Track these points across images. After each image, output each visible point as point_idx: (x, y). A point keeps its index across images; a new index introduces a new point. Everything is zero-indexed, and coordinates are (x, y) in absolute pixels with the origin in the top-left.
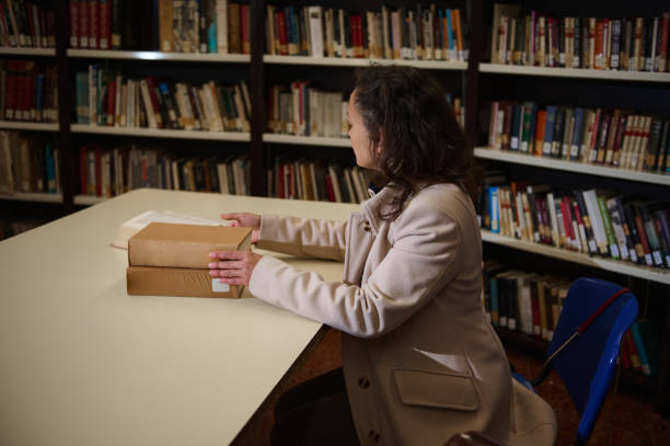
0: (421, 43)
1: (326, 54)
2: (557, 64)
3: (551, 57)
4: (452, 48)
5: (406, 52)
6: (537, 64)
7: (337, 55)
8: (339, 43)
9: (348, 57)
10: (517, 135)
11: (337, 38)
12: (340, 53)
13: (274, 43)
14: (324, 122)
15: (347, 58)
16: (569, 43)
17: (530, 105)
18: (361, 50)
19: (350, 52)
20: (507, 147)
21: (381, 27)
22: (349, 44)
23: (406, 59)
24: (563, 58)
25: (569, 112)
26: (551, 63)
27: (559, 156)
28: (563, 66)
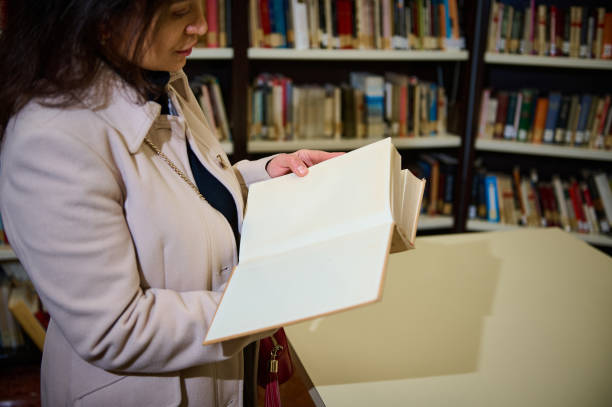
0: (415, 31)
1: (311, 46)
2: (560, 53)
3: (553, 46)
4: (448, 36)
5: (399, 41)
6: (535, 53)
7: (322, 46)
8: (325, 31)
9: (335, 48)
10: (512, 123)
11: (322, 25)
12: (326, 43)
13: (256, 33)
14: (306, 122)
15: (333, 50)
16: (575, 33)
17: (527, 94)
18: (348, 39)
19: (337, 42)
20: (500, 136)
21: (372, 14)
22: (337, 32)
23: (398, 49)
24: (566, 47)
25: (575, 100)
26: (553, 52)
27: (563, 143)
28: (566, 55)
